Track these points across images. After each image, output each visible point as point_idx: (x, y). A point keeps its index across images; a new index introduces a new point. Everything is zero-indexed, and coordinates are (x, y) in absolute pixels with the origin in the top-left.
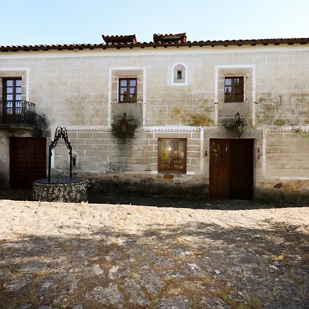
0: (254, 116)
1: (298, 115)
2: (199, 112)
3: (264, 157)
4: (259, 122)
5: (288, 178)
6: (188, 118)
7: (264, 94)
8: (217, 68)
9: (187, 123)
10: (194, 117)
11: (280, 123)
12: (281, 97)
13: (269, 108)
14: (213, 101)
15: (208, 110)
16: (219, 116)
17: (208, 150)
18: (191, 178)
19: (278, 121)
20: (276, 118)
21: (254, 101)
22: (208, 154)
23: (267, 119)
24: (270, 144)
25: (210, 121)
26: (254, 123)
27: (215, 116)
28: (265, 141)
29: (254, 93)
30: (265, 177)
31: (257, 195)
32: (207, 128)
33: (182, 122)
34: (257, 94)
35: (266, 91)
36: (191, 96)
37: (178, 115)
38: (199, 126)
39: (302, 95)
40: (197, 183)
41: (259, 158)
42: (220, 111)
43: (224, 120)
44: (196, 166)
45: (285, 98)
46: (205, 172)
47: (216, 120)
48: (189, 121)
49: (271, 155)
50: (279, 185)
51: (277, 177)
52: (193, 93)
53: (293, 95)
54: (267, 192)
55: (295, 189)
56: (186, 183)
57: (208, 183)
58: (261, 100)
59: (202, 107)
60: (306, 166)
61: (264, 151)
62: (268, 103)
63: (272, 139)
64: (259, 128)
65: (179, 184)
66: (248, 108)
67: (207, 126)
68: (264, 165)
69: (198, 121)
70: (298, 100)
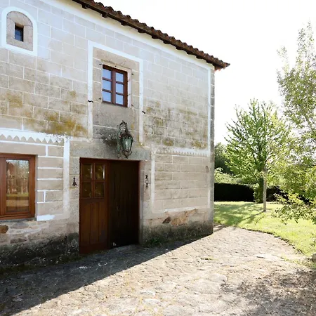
0: (141, 129)
1: (185, 135)
2: (61, 110)
3: (152, 186)
4: (147, 138)
5: (176, 210)
6: (40, 118)
7: (152, 102)
8: (91, 45)
9: (36, 126)
10: (51, 118)
11: (169, 142)
12: (169, 110)
13: (157, 122)
14: (85, 96)
15: (78, 110)
16: (95, 122)
17: (78, 177)
18: (46, 226)
19: (167, 140)
20: (165, 136)
21: (141, 109)
22: (78, 182)
23: (155, 137)
24: (159, 168)
25: (80, 128)
26: (141, 139)
27: (88, 121)
28: (153, 164)
29: (141, 97)
30: (153, 212)
31: (144, 237)
32: (76, 139)
33: (26, 124)
34: (145, 100)
35: (155, 99)
36: (45, 79)
37: (18, 110)
38: (61, 134)
39: (189, 113)
40: (58, 234)
41: (147, 187)
42: (96, 116)
43: (101, 130)
44: (55, 204)
45: (174, 113)
46: (72, 213)
47: (90, 128)
48: (41, 123)
49: (160, 182)
50: (168, 220)
51: (166, 210)
52: (49, 74)
53: (181, 111)
54: (156, 230)
55: (182, 222)
56: (35, 238)
57: (77, 230)
58: (150, 110)
59: (66, 103)
60: (192, 195)
61: (153, 177)
62: (157, 115)
63: (162, 163)
64: (147, 147)
65: (20, 240)
66: (135, 118)
67: (76, 135)
68: (153, 196)
69: (58, 126)
70: (185, 117)
